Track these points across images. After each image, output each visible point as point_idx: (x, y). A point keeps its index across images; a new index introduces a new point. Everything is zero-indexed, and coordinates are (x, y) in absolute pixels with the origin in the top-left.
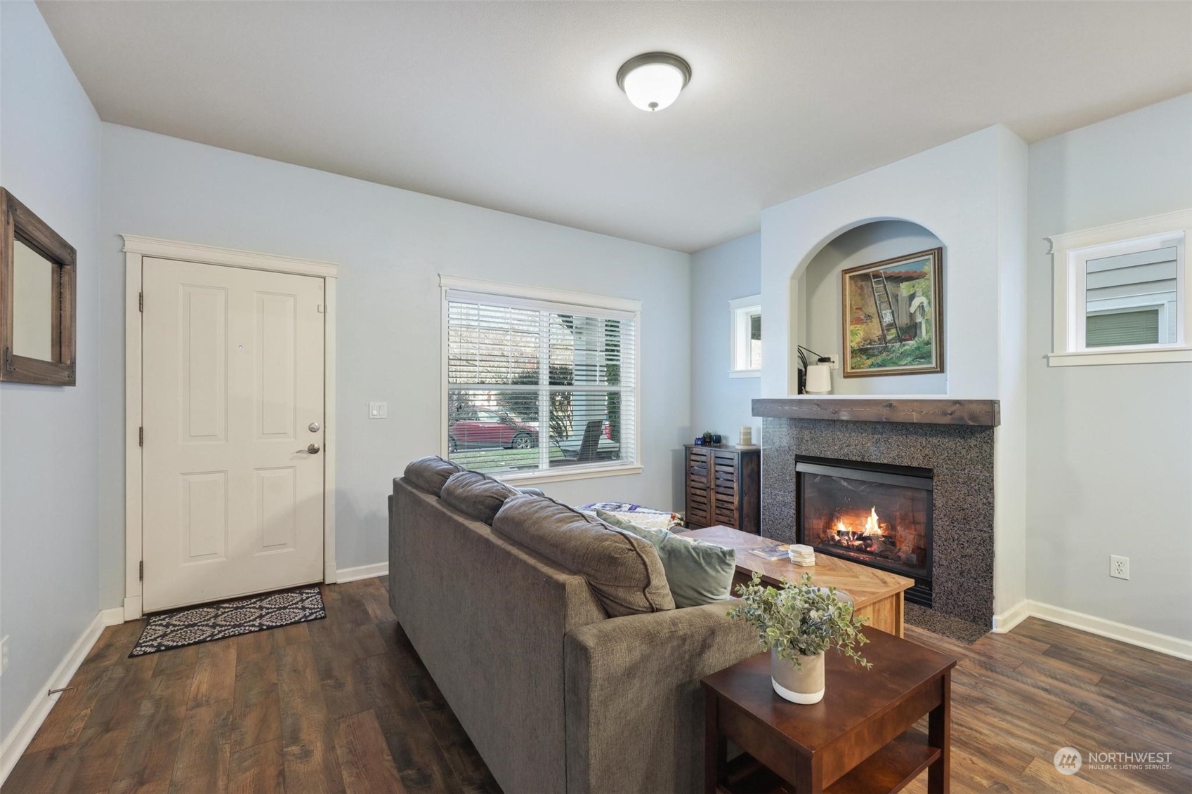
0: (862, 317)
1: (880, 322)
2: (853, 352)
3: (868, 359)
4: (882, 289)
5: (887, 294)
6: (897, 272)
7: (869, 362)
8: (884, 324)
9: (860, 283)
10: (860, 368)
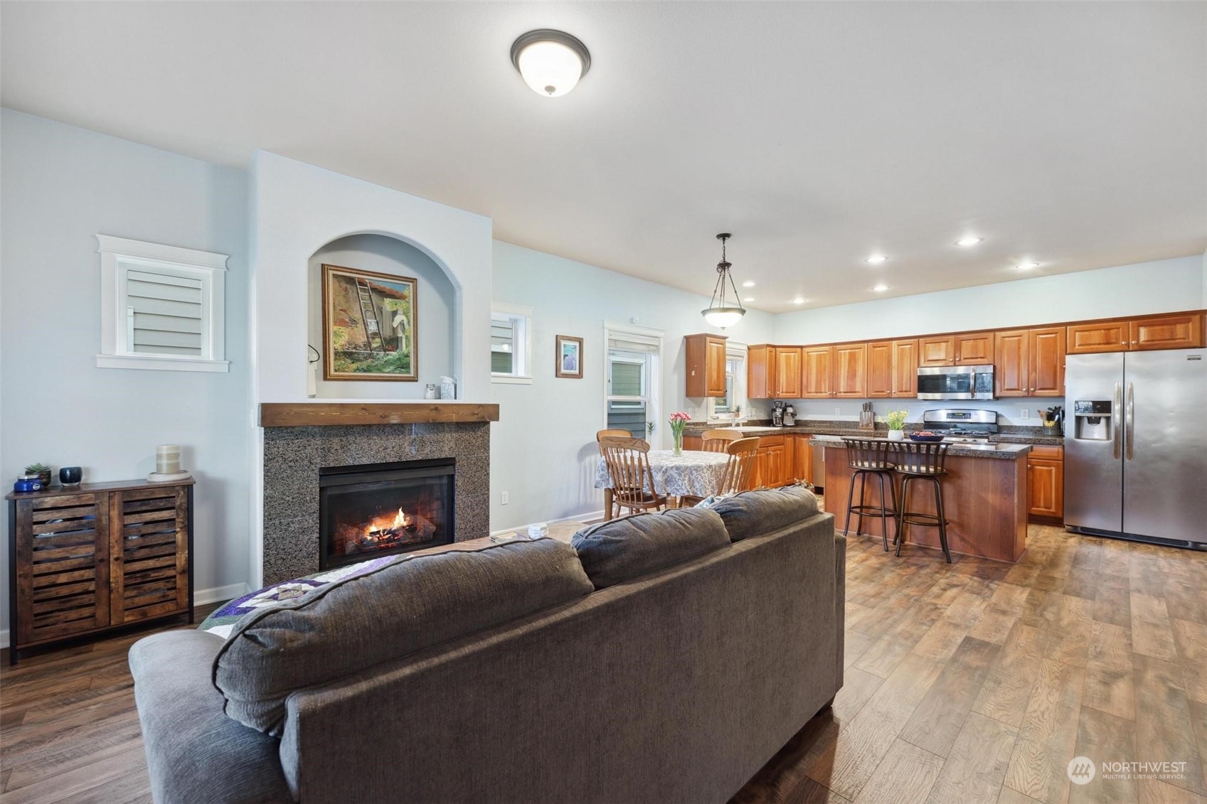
0: (347, 320)
1: (366, 329)
2: (336, 354)
3: (353, 363)
4: (368, 298)
5: (372, 304)
6: (382, 286)
7: (354, 366)
8: (370, 332)
9: (344, 285)
10: (344, 371)
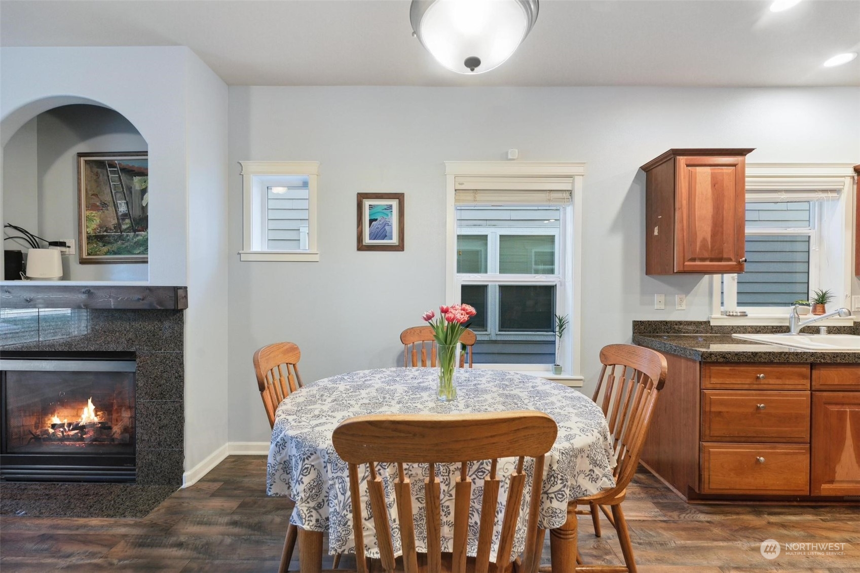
0: (98, 204)
1: (116, 211)
2: (89, 238)
3: (104, 246)
4: (117, 179)
5: (122, 185)
6: (131, 165)
7: (105, 249)
8: (120, 214)
9: (95, 170)
10: (96, 255)
